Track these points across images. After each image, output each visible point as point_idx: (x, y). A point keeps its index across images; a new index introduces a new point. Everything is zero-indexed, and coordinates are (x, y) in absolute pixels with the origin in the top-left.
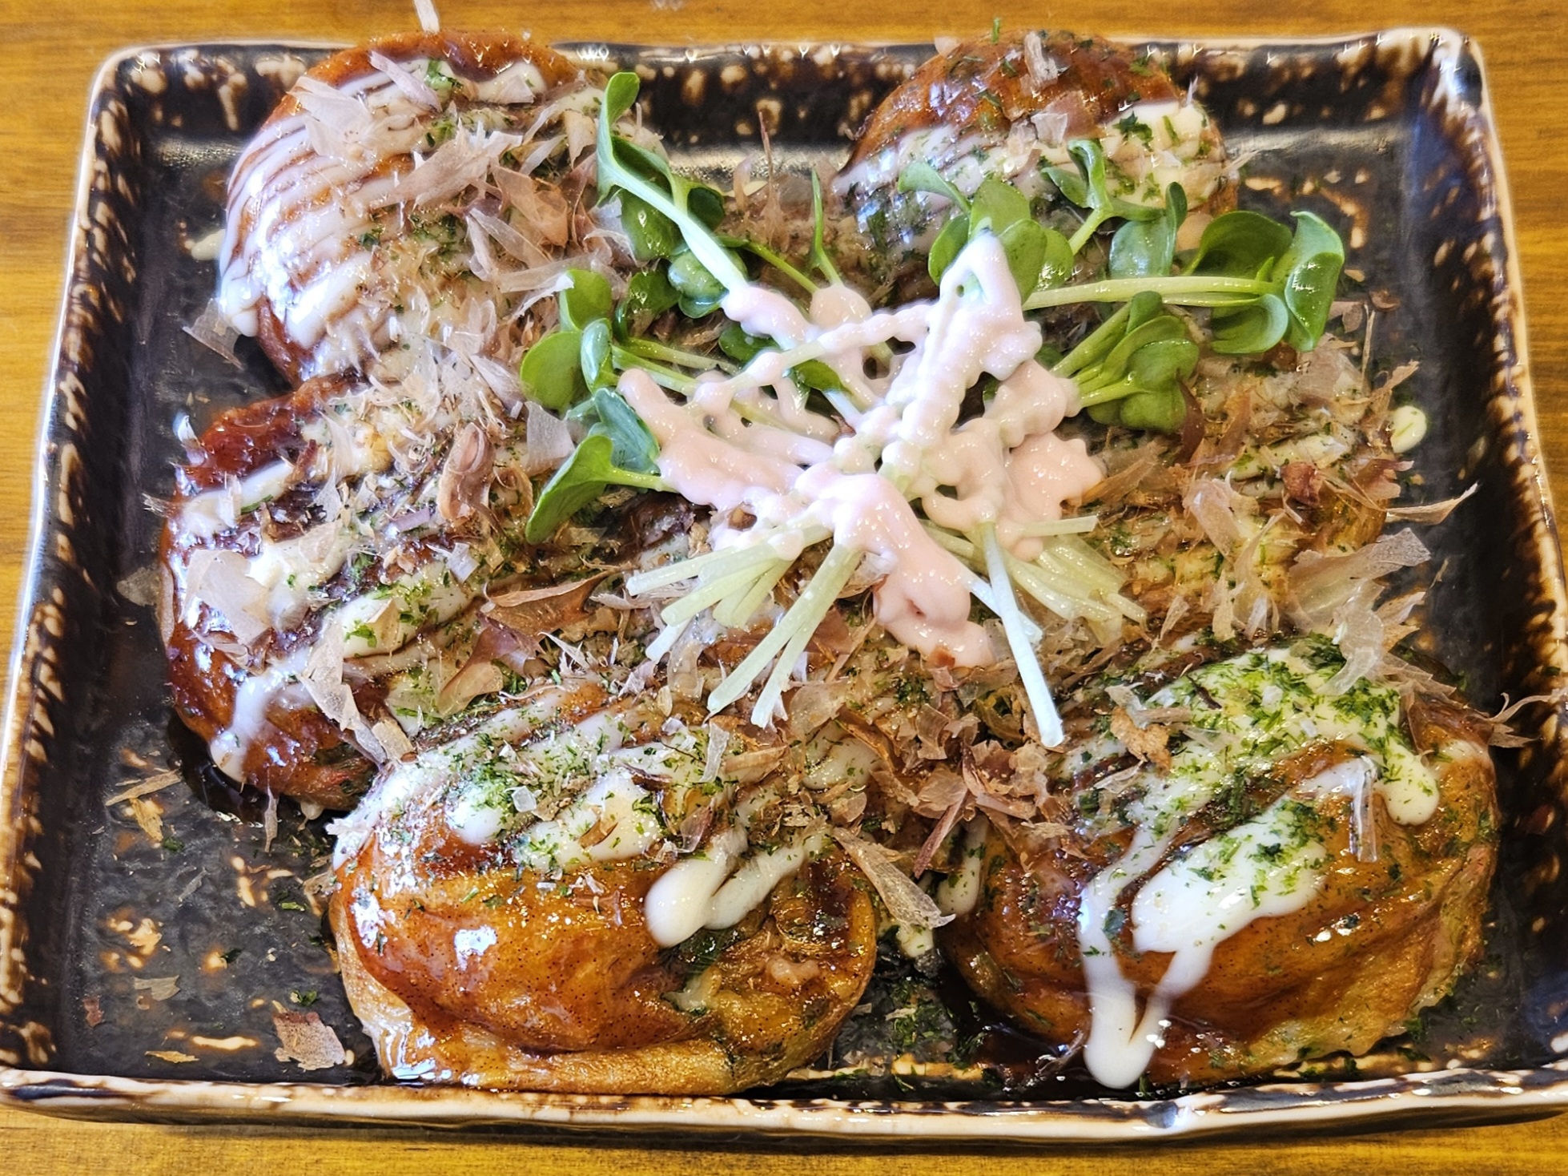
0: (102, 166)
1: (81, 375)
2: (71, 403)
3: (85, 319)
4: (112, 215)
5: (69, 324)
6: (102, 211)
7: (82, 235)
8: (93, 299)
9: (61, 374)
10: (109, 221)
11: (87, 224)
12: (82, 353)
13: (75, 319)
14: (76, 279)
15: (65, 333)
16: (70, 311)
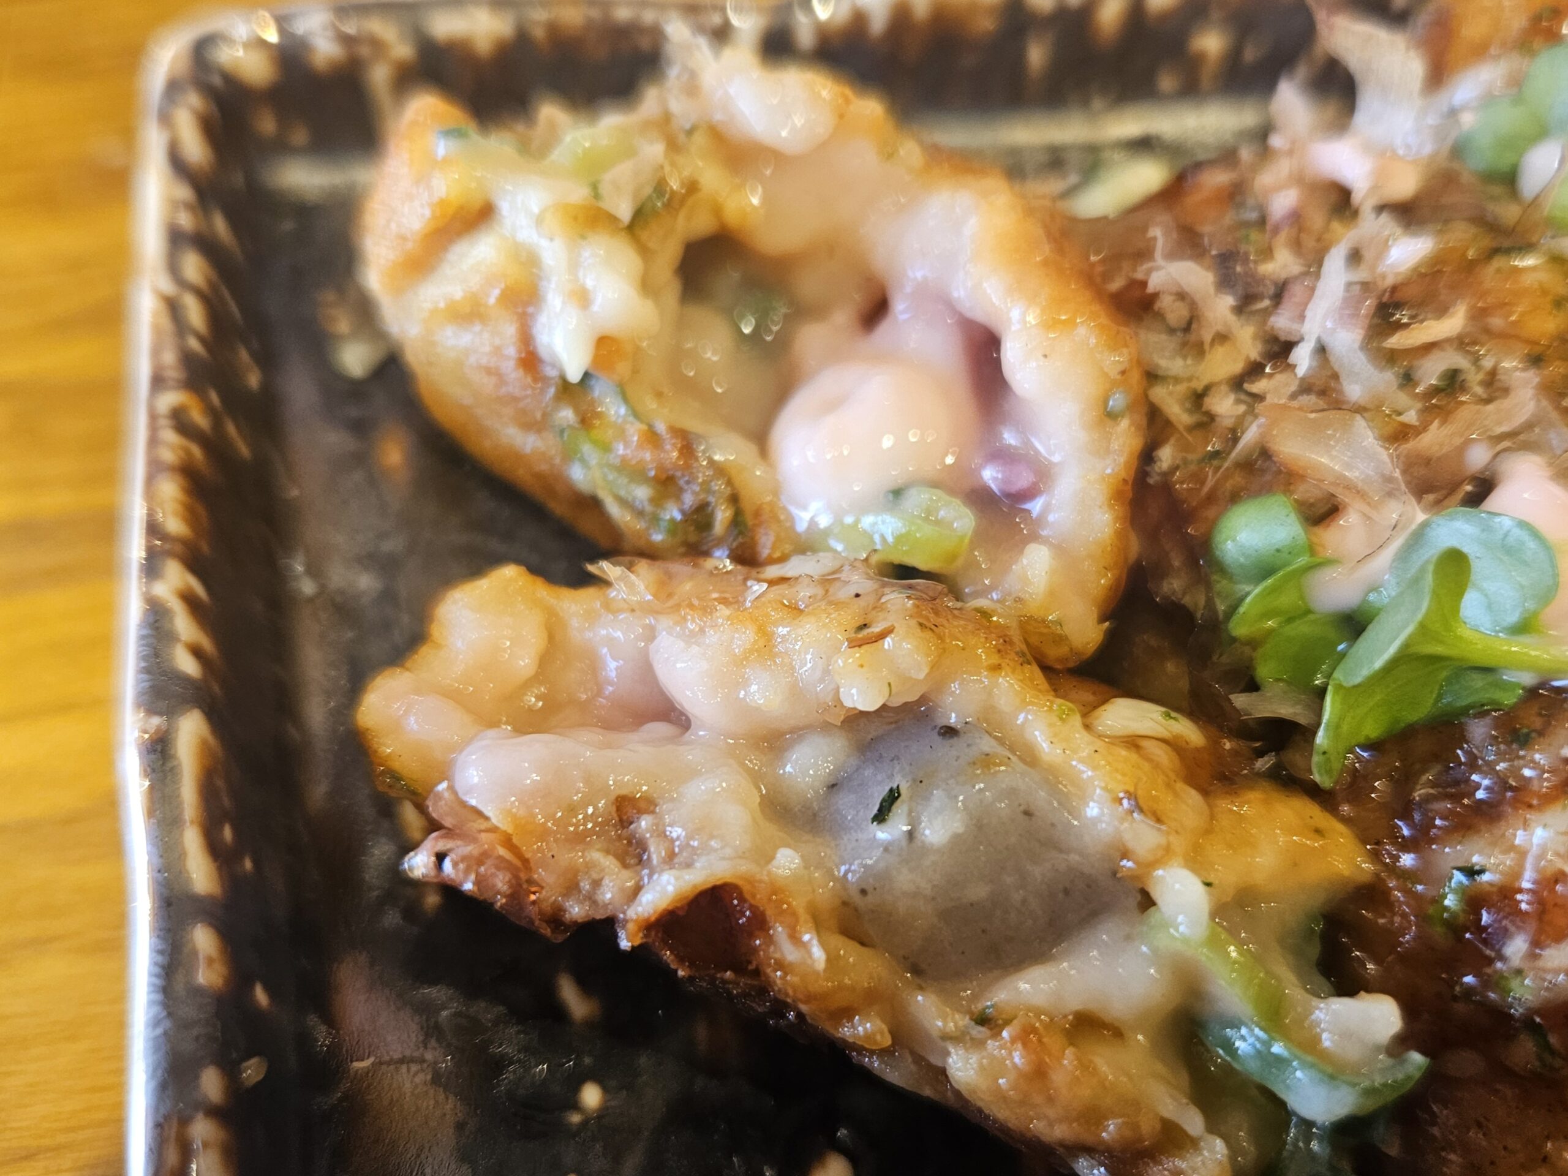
0: (184, 192)
1: (194, 563)
2: (184, 626)
3: (188, 452)
4: (215, 277)
5: (155, 468)
6: (194, 266)
7: (162, 307)
8: (199, 418)
9: (151, 568)
10: (210, 283)
11: (167, 286)
12: (190, 516)
13: (168, 456)
14: (158, 382)
15: (150, 481)
16: (153, 441)
